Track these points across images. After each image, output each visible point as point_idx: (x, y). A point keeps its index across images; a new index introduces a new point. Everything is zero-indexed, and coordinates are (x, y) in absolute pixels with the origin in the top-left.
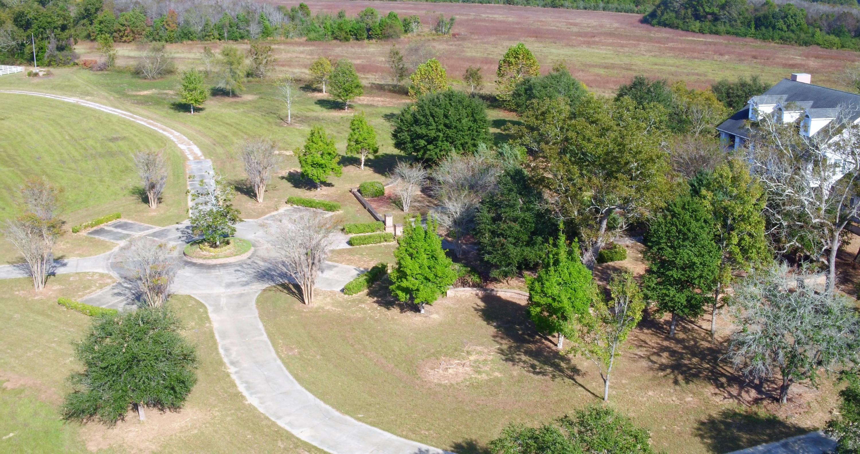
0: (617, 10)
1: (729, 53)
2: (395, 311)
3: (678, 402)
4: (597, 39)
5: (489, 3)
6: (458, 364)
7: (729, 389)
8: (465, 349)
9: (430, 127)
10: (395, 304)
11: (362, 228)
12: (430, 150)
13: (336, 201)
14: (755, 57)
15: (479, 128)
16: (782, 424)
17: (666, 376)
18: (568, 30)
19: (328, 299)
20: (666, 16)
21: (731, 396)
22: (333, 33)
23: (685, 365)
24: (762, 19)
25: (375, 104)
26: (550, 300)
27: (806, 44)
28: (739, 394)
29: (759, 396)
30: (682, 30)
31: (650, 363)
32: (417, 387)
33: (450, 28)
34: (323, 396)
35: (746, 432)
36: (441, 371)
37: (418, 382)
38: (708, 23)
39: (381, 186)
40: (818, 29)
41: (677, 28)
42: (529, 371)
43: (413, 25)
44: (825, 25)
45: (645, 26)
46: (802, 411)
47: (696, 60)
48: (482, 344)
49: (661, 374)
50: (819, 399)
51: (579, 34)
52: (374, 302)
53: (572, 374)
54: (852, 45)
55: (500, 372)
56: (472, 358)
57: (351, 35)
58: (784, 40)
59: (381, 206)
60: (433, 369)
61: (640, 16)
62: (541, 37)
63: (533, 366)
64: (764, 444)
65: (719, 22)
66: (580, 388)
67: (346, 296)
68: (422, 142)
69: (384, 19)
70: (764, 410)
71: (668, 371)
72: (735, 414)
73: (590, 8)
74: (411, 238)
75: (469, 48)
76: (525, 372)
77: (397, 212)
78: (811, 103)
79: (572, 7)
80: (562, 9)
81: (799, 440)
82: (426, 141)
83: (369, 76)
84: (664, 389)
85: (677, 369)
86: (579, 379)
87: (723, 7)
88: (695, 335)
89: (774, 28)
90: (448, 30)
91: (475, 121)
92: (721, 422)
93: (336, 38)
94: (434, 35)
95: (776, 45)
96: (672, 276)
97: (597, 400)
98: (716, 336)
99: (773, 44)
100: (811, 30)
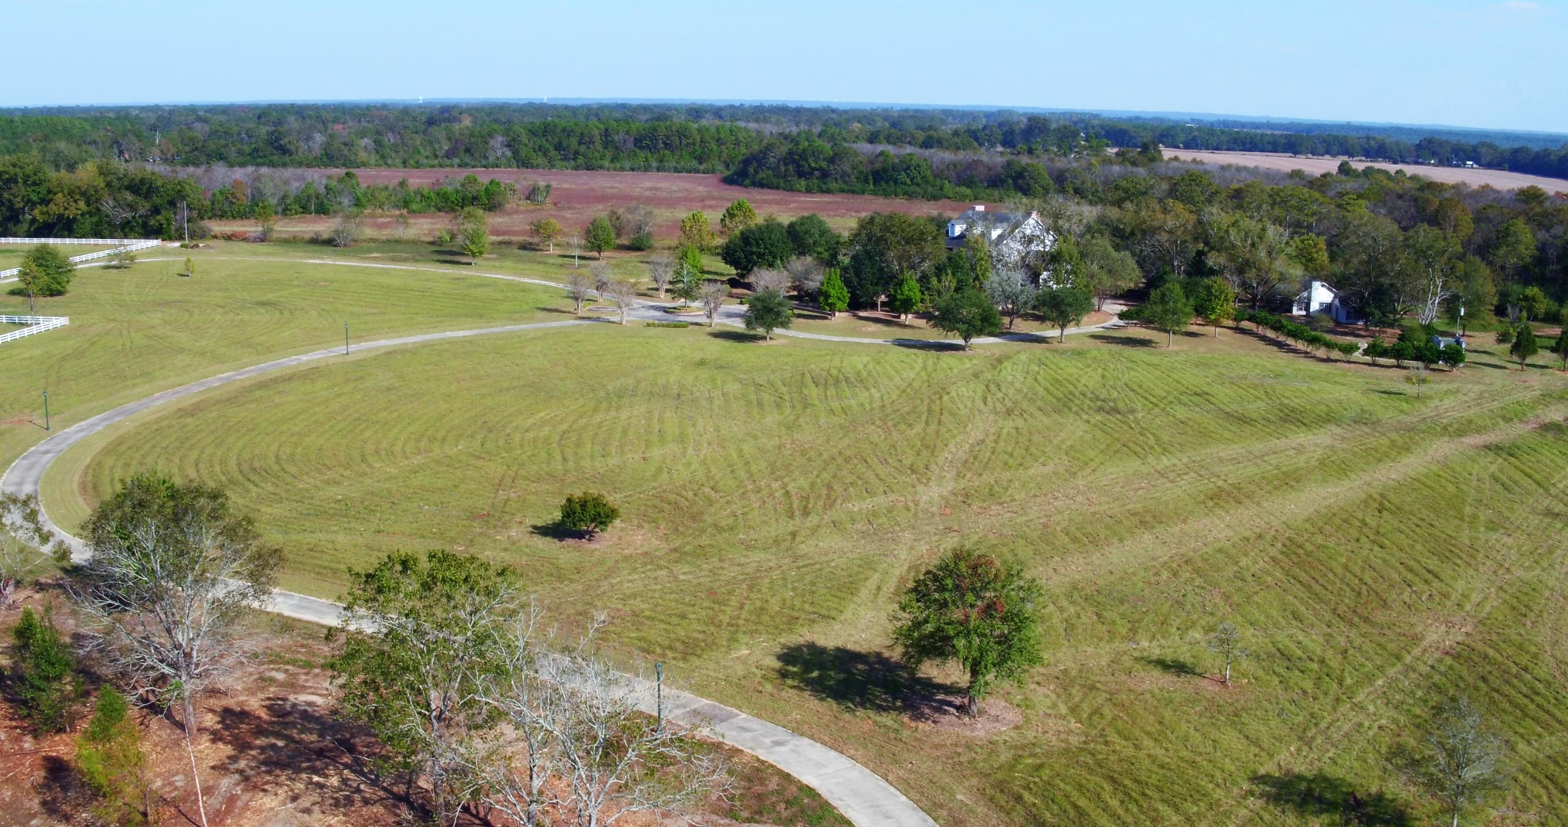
0: (677, 170)
20: (761, 175)
22: (435, 204)
24: (880, 172)
27: (935, 198)
30: (784, 190)
33: (547, 196)
38: (815, 181)
40: (947, 181)
41: (777, 188)
44: (954, 175)
45: (736, 187)
54: (987, 197)
58: (910, 195)
61: (717, 177)
65: (829, 179)
69: (486, 187)
73: (639, 169)
78: (989, 222)
79: (615, 169)
80: (601, 172)
87: (831, 161)
89: (896, 182)
90: (545, 199)
93: (440, 210)
99: (899, 200)
100: (938, 182)
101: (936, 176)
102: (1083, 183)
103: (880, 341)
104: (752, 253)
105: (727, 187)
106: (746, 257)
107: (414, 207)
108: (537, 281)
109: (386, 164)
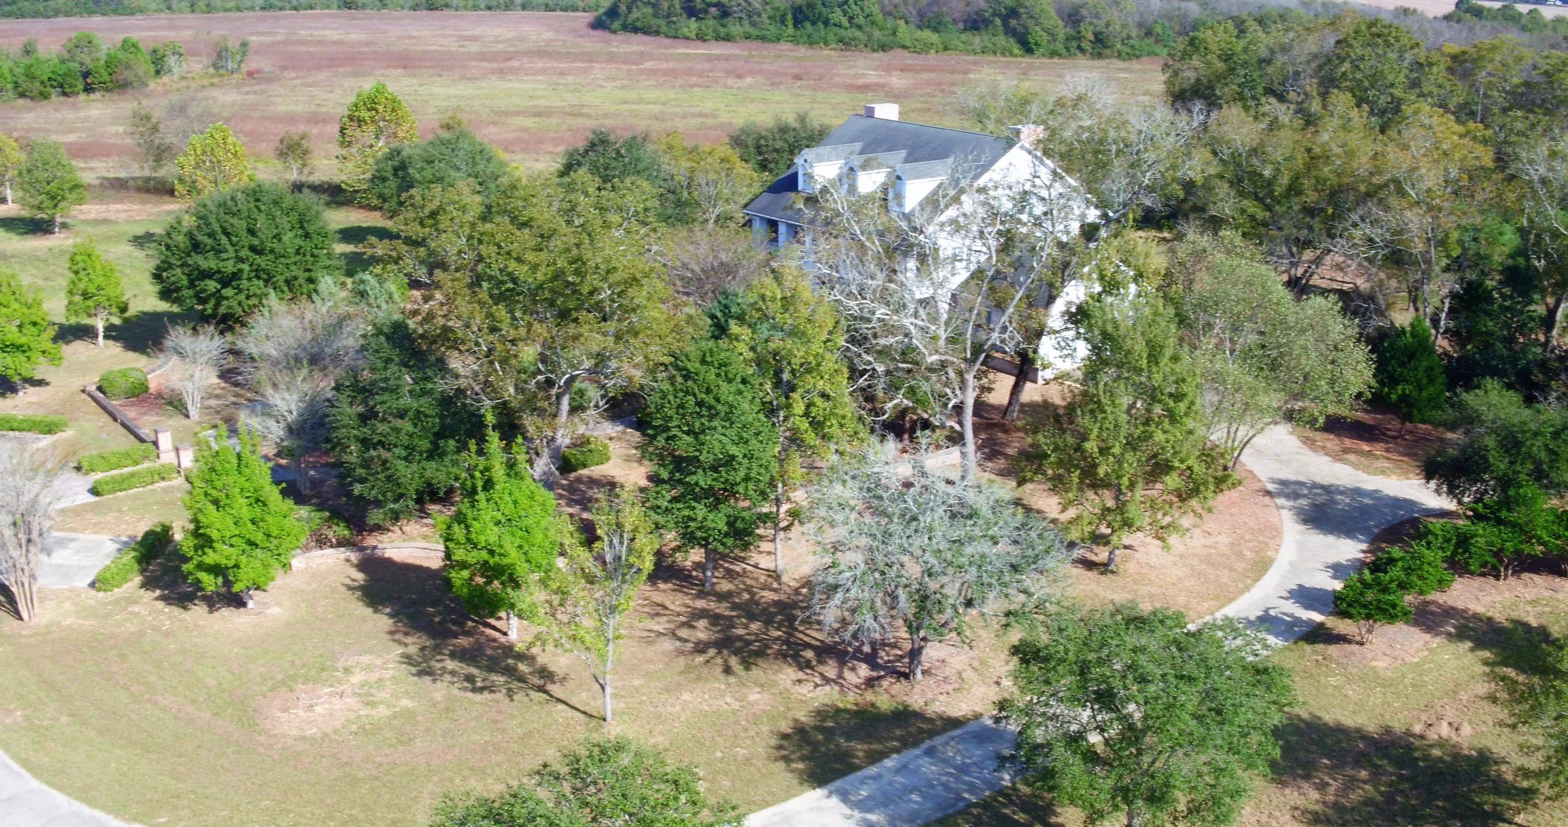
0: (548, 8)
1: (751, 73)
2: (199, 611)
3: (736, 705)
4: (515, 64)
5: (311, 8)
6: (331, 695)
7: (821, 668)
8: (340, 664)
9: (224, 256)
10: (196, 597)
11: (114, 460)
12: (227, 298)
13: (57, 412)
14: (797, 77)
15: (316, 248)
16: (918, 715)
17: (708, 661)
18: (461, 49)
19: (67, 605)
20: (636, 14)
21: (827, 680)
22: (16, 85)
23: (740, 638)
24: (804, 9)
25: (112, 216)
26: (484, 555)
27: (884, 47)
28: (840, 676)
29: (875, 674)
30: (667, 36)
31: (678, 643)
32: (261, 750)
33: (241, 62)
34: (85, 794)
35: (862, 740)
36: (301, 713)
37: (262, 739)
38: (711, 22)
39: (140, 375)
40: (902, 22)
41: (657, 33)
42: (465, 689)
43: (172, 61)
44: (914, 13)
45: (599, 33)
46: (949, 688)
47: (696, 89)
48: (370, 651)
49: (700, 659)
50: (976, 664)
51: (482, 57)
52: (157, 599)
53: (541, 682)
54: (961, 45)
55: (412, 698)
56: (355, 679)
57: (53, 87)
58: (846, 44)
59: (144, 413)
60: (286, 710)
61: (589, 17)
62: (414, 67)
63: (470, 679)
64: (895, 756)
65: (730, 19)
66: (561, 706)
67: (101, 594)
68: (212, 285)
69: (112, 52)
70: (885, 697)
71: (712, 652)
72: (838, 711)
73: (498, 7)
74: (213, 470)
75: (280, 96)
76: (456, 692)
77: (178, 421)
78: (903, 154)
79: (465, 8)
80: (446, 12)
81: (953, 738)
82: (220, 281)
83: (95, 164)
84: (709, 686)
85: (726, 647)
86: (555, 689)
88: (749, 582)
89: (826, 23)
90: (239, 65)
91: (307, 236)
92: (816, 728)
93: (22, 95)
94: (212, 76)
95: (832, 52)
96: (697, 484)
97: (594, 723)
98: (785, 579)
99: (827, 52)
100: (890, 23)
101: (887, 14)
102: (1108, 25)
105: (593, 33)
109: (169, 8)
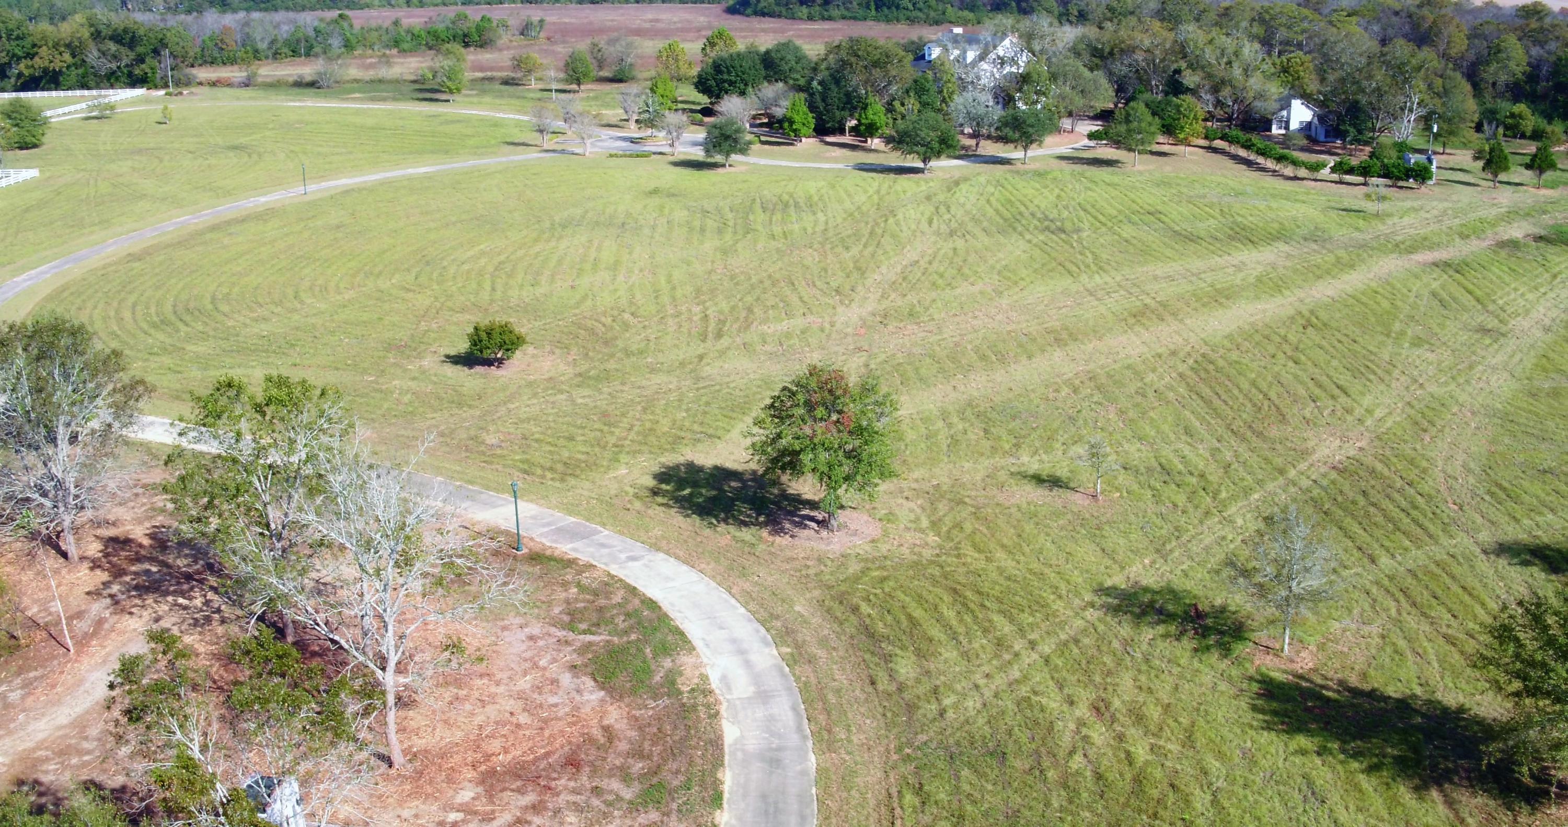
20: (763, 4)
27: (937, 23)
30: (786, 18)
33: (540, 31)
38: (817, 8)
40: (949, 6)
41: (779, 16)
43: (501, 30)
45: (738, 17)
51: (681, 30)
54: (989, 20)
58: (912, 20)
65: (831, 6)
69: (477, 24)
79: (619, 2)
89: (898, 7)
90: (538, 34)
94: (526, 40)
99: (899, 26)
100: (941, 7)
102: (1087, 5)
103: (840, 166)
104: (725, 81)
105: (729, 16)
106: (717, 85)
107: (405, 46)
108: (511, 116)
109: (390, 5)
